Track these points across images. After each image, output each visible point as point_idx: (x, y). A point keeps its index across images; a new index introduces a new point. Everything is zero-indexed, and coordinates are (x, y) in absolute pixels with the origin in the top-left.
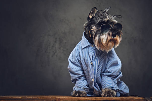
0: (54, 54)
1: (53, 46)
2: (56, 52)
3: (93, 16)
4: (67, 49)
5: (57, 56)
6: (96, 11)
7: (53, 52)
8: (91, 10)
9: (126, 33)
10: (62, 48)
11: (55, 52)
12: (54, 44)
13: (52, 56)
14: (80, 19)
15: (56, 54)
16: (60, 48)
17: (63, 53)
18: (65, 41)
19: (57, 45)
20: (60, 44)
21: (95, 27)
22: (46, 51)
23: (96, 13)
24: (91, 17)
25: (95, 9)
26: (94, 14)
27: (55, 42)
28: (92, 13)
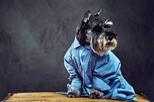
0: (58, 40)
1: (57, 33)
2: (60, 38)
3: (87, 21)
4: (71, 36)
5: (60, 42)
6: (90, 15)
7: (57, 38)
8: (85, 15)
9: (129, 19)
10: (65, 35)
11: (58, 38)
12: (57, 30)
13: (56, 42)
14: (84, 5)
15: (60, 40)
16: (63, 34)
17: (67, 39)
18: (68, 28)
19: (61, 32)
20: (64, 30)
21: (90, 31)
22: (50, 38)
23: (90, 16)
24: (85, 21)
25: (89, 13)
26: (88, 18)
27: (59, 28)
28: (86, 17)
